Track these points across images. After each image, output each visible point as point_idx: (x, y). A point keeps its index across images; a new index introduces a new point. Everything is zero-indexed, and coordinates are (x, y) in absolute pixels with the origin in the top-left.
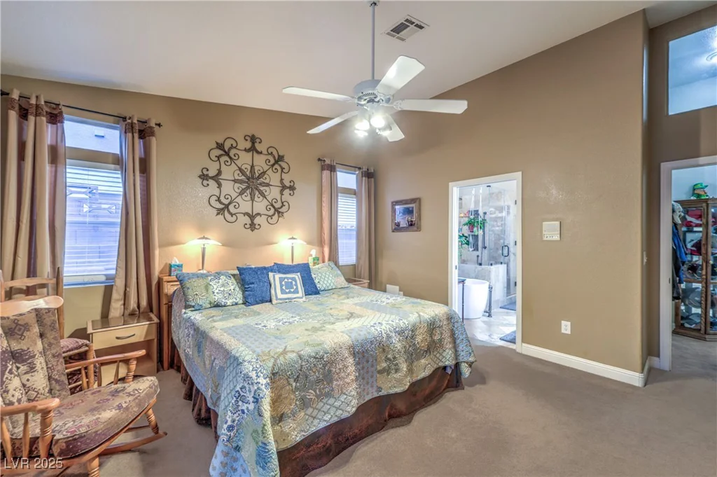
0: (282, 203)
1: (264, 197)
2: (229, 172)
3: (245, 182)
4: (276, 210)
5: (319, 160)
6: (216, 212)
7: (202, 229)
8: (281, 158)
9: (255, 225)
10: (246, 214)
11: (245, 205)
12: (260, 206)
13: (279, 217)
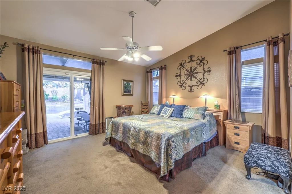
0: (204, 79)
1: (196, 78)
2: (183, 72)
3: (189, 74)
4: (201, 83)
5: (224, 51)
6: (179, 87)
7: (176, 92)
8: (203, 59)
9: (192, 90)
10: (189, 86)
11: (188, 83)
12: (194, 82)
13: (202, 85)
